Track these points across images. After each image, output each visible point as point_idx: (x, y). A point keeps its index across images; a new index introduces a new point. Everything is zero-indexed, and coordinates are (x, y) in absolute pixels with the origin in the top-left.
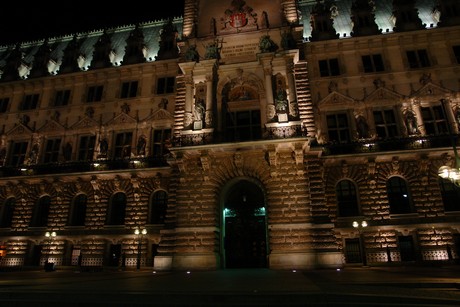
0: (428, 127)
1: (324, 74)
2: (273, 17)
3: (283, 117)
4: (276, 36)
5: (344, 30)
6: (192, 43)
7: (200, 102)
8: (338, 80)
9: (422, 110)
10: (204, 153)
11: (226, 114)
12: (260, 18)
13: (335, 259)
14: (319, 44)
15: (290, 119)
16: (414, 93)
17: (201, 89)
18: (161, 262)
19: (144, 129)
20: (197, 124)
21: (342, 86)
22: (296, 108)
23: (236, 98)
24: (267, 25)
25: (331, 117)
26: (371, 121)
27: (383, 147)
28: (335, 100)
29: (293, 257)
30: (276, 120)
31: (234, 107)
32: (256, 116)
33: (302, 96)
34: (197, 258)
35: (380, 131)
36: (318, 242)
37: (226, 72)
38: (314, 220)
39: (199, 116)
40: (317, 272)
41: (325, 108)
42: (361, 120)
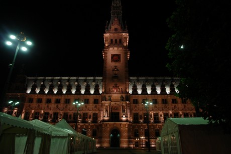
0: (154, 118)
1: (134, 103)
2: (123, 90)
3: (124, 116)
4: (124, 95)
5: (140, 92)
6: (105, 94)
7: (107, 111)
8: (137, 105)
9: (154, 114)
10: (108, 124)
11: (112, 113)
12: (121, 89)
13: (132, 146)
14: (134, 96)
15: (126, 117)
16: (153, 110)
17: (107, 107)
18: (97, 146)
19: (91, 113)
20: (106, 116)
21: (138, 107)
22: (127, 115)
23: (114, 109)
24: (122, 92)
25: (134, 114)
26: (143, 116)
27: (144, 122)
28: (136, 110)
29: (125, 145)
30: (123, 117)
31: (113, 111)
32: (118, 114)
33: (128, 111)
34: (106, 145)
35: (145, 119)
36: (129, 142)
37: (112, 103)
38: (129, 138)
39: (106, 114)
40: (129, 149)
41: (133, 112)
42: (141, 116)
